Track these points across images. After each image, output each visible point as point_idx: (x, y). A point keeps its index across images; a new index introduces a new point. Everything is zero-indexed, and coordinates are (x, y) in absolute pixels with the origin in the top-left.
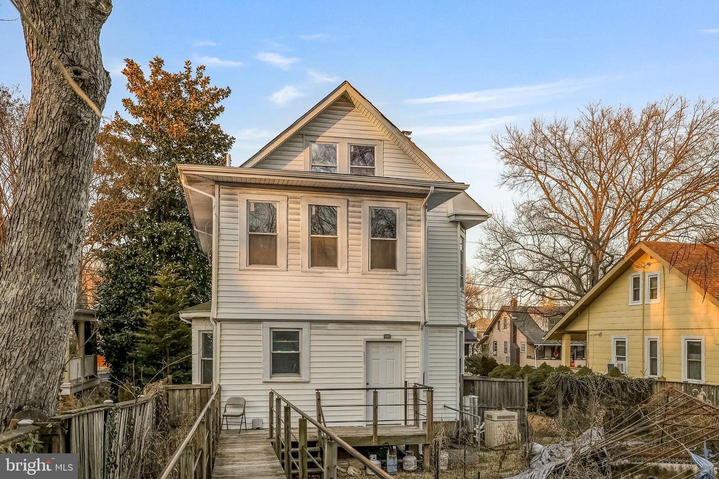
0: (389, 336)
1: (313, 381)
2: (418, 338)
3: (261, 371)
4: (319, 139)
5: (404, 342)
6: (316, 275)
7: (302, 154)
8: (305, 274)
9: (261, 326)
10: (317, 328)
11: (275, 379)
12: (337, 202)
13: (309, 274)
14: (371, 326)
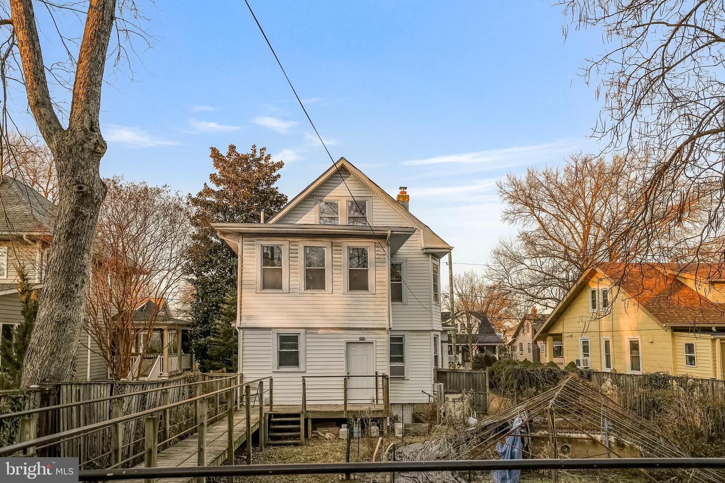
0: (363, 339)
1: (308, 371)
2: (386, 340)
3: (271, 364)
4: (325, 198)
5: (374, 343)
6: (310, 295)
7: (313, 209)
8: (302, 295)
9: (270, 332)
10: (310, 334)
11: (281, 370)
12: (325, 244)
13: (305, 295)
14: (350, 332)
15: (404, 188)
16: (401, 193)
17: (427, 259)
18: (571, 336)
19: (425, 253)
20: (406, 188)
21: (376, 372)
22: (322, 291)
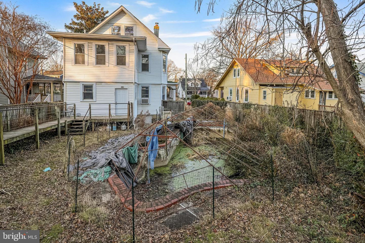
0: (123, 87)
1: (97, 101)
2: (133, 88)
3: (80, 98)
4: (114, 25)
5: (128, 89)
6: (98, 67)
7: (109, 29)
8: (94, 67)
9: (79, 84)
10: (98, 84)
11: (84, 101)
12: (105, 43)
13: (95, 67)
14: (117, 84)
15: (157, 23)
16: (156, 25)
17: (160, 53)
18: (227, 88)
19: (159, 51)
20: (158, 23)
21: (129, 102)
22: (104, 65)
